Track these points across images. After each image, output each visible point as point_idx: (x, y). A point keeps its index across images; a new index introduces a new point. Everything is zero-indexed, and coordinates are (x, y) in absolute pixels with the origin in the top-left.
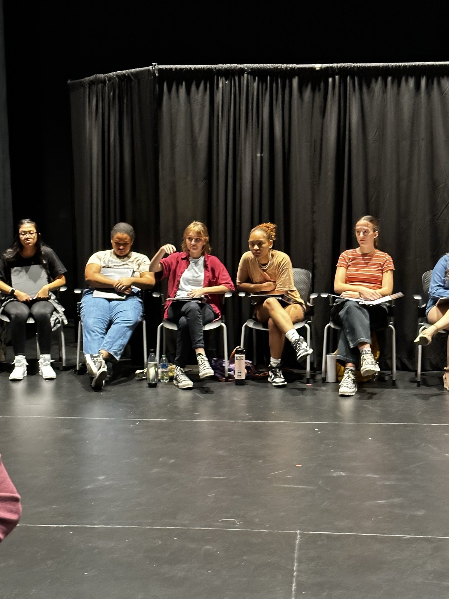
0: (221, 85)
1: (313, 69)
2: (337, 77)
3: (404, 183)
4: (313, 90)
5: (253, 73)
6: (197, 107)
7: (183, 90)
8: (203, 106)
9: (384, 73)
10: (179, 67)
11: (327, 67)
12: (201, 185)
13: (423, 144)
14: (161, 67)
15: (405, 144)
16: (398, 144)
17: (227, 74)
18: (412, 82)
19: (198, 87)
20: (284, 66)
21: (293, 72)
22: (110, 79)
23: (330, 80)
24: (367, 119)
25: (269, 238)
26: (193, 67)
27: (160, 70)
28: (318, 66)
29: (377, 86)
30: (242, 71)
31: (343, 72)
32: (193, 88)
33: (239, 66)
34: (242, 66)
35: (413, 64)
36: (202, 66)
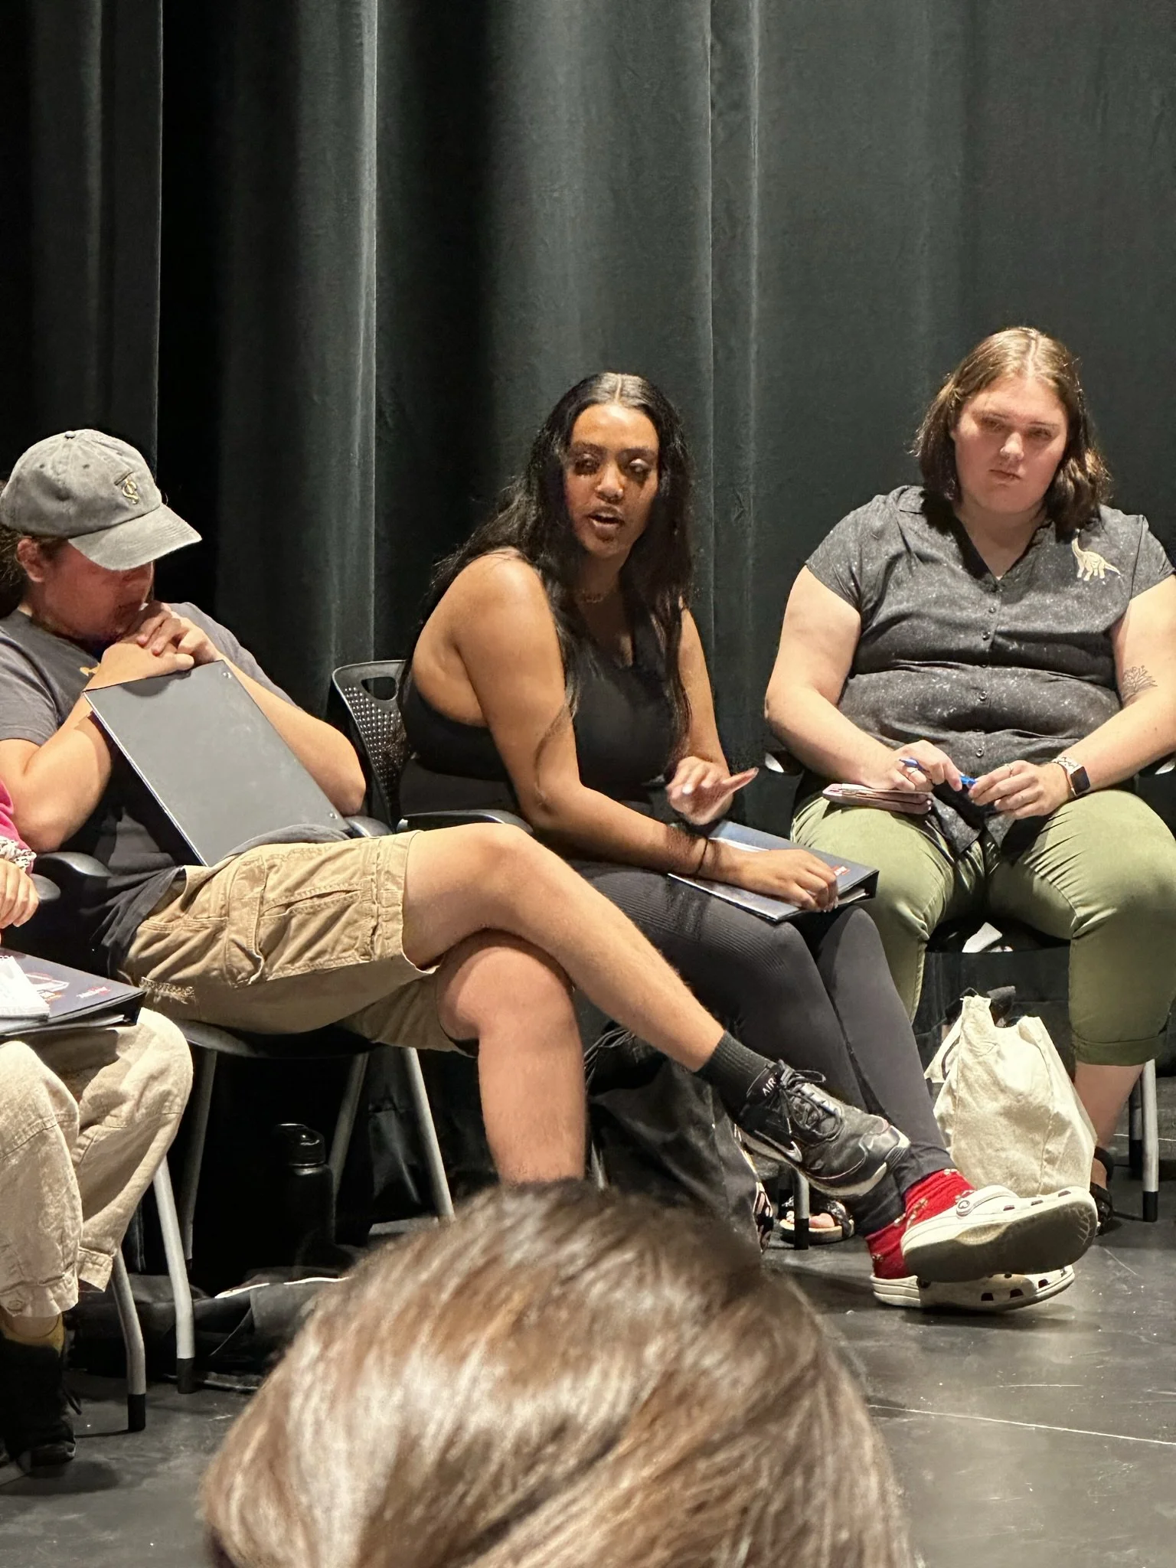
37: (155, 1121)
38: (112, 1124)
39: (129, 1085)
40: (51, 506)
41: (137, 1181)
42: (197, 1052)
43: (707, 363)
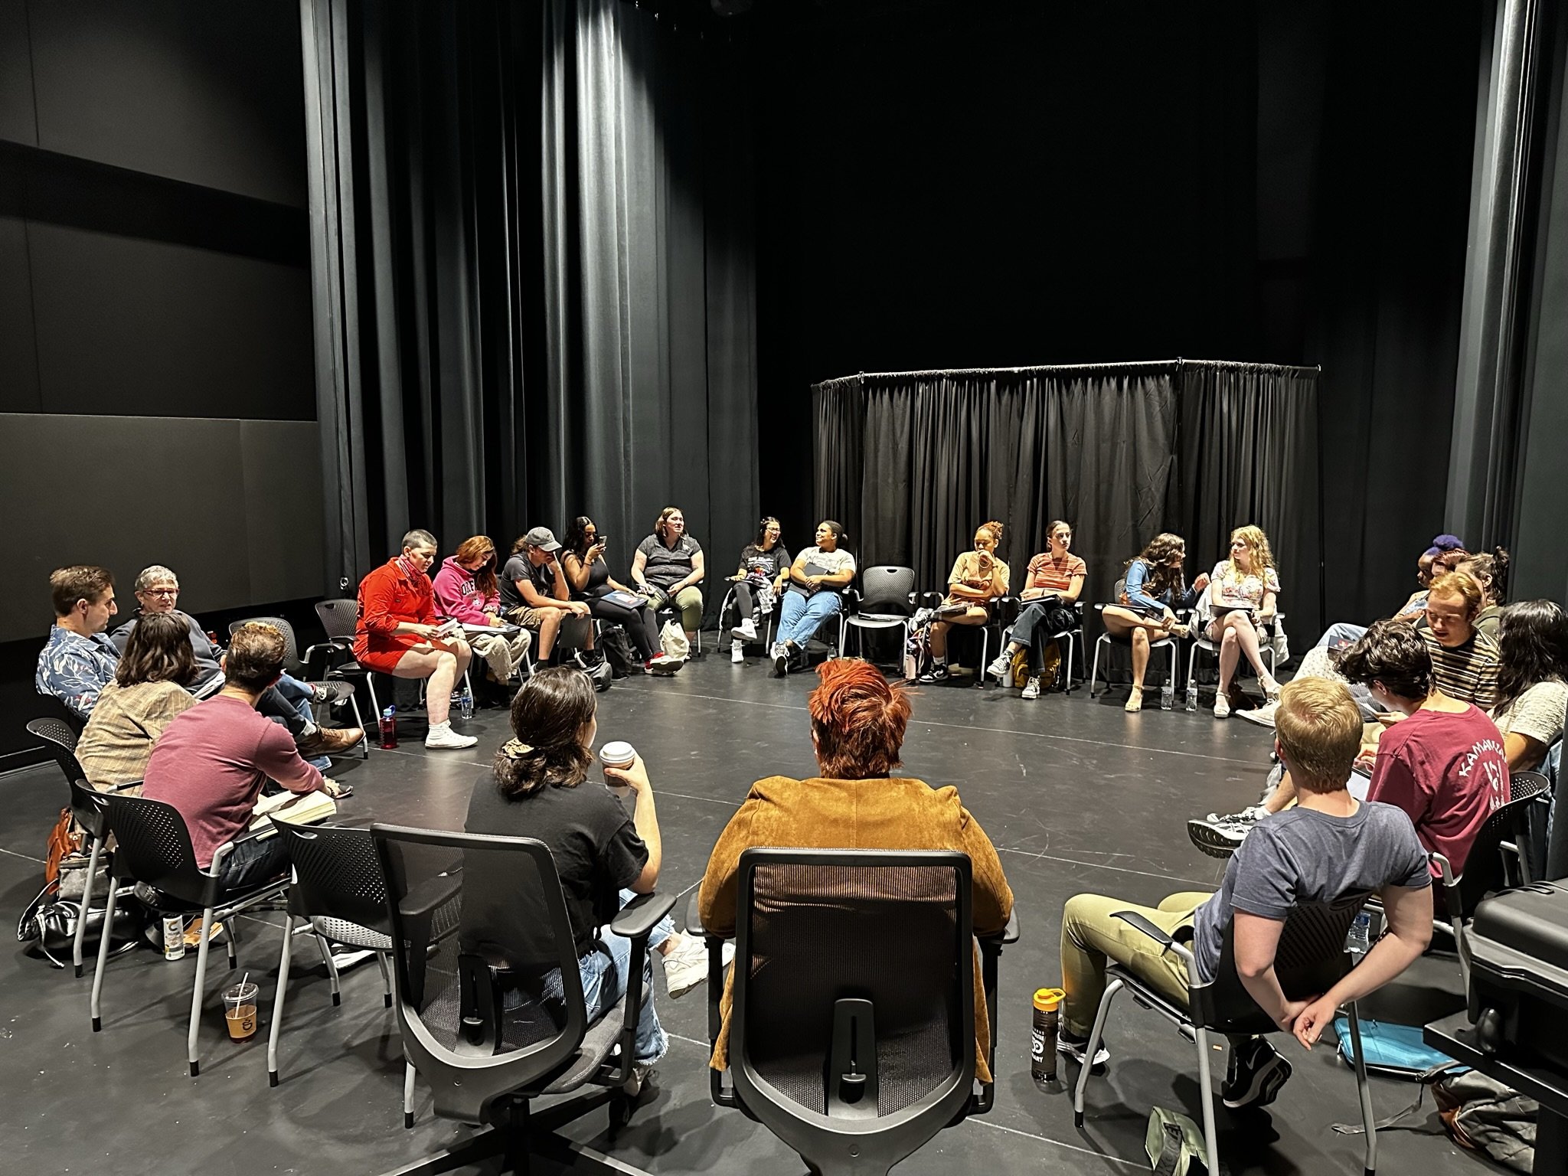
0: (920, 391)
1: (1012, 373)
2: (1035, 380)
3: (1103, 487)
4: (1011, 393)
5: (952, 377)
6: (898, 412)
7: (886, 396)
8: (904, 412)
9: (1084, 374)
10: (882, 374)
11: (1025, 370)
12: (901, 486)
13: (1123, 448)
14: (867, 375)
15: (1106, 447)
16: (1098, 447)
17: (927, 379)
18: (1113, 383)
19: (900, 393)
20: (982, 370)
21: (991, 376)
22: (834, 384)
23: (1028, 382)
24: (1066, 422)
25: (995, 537)
26: (895, 374)
27: (866, 378)
28: (1016, 369)
29: (1077, 388)
30: (941, 376)
31: (1041, 375)
32: (896, 394)
33: (939, 371)
34: (941, 371)
35: (1115, 364)
36: (903, 373)
37: (525, 647)
38: (516, 647)
39: (520, 641)
40: (535, 539)
41: (522, 656)
42: (532, 634)
43: (624, 514)
